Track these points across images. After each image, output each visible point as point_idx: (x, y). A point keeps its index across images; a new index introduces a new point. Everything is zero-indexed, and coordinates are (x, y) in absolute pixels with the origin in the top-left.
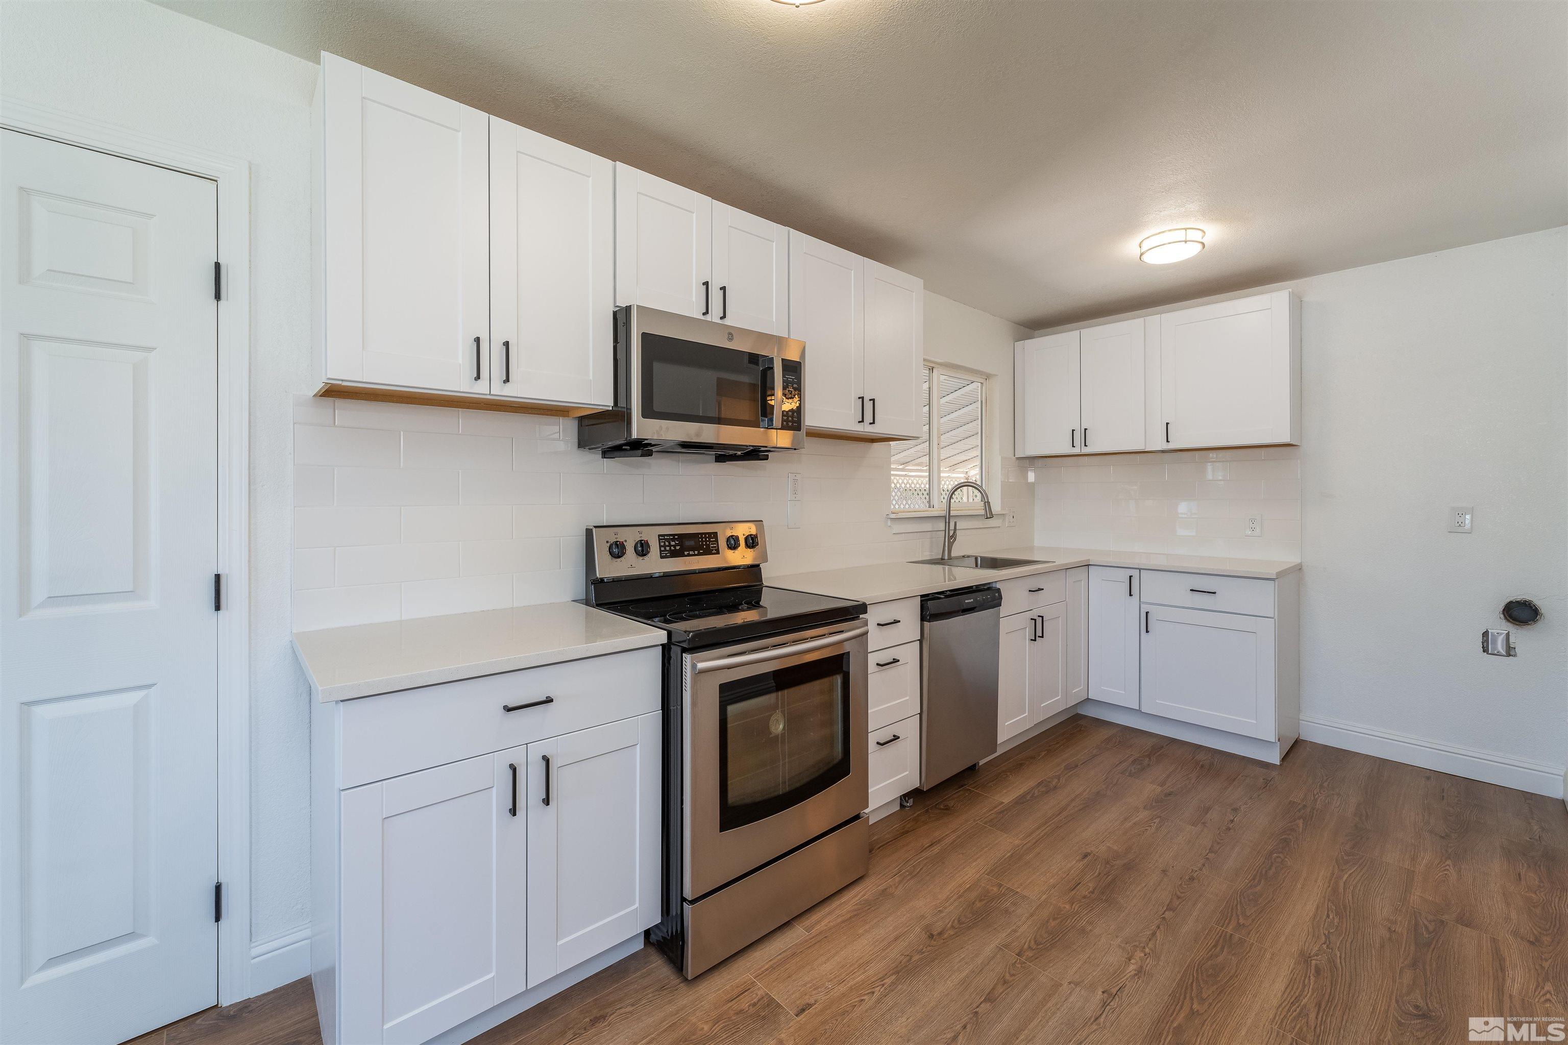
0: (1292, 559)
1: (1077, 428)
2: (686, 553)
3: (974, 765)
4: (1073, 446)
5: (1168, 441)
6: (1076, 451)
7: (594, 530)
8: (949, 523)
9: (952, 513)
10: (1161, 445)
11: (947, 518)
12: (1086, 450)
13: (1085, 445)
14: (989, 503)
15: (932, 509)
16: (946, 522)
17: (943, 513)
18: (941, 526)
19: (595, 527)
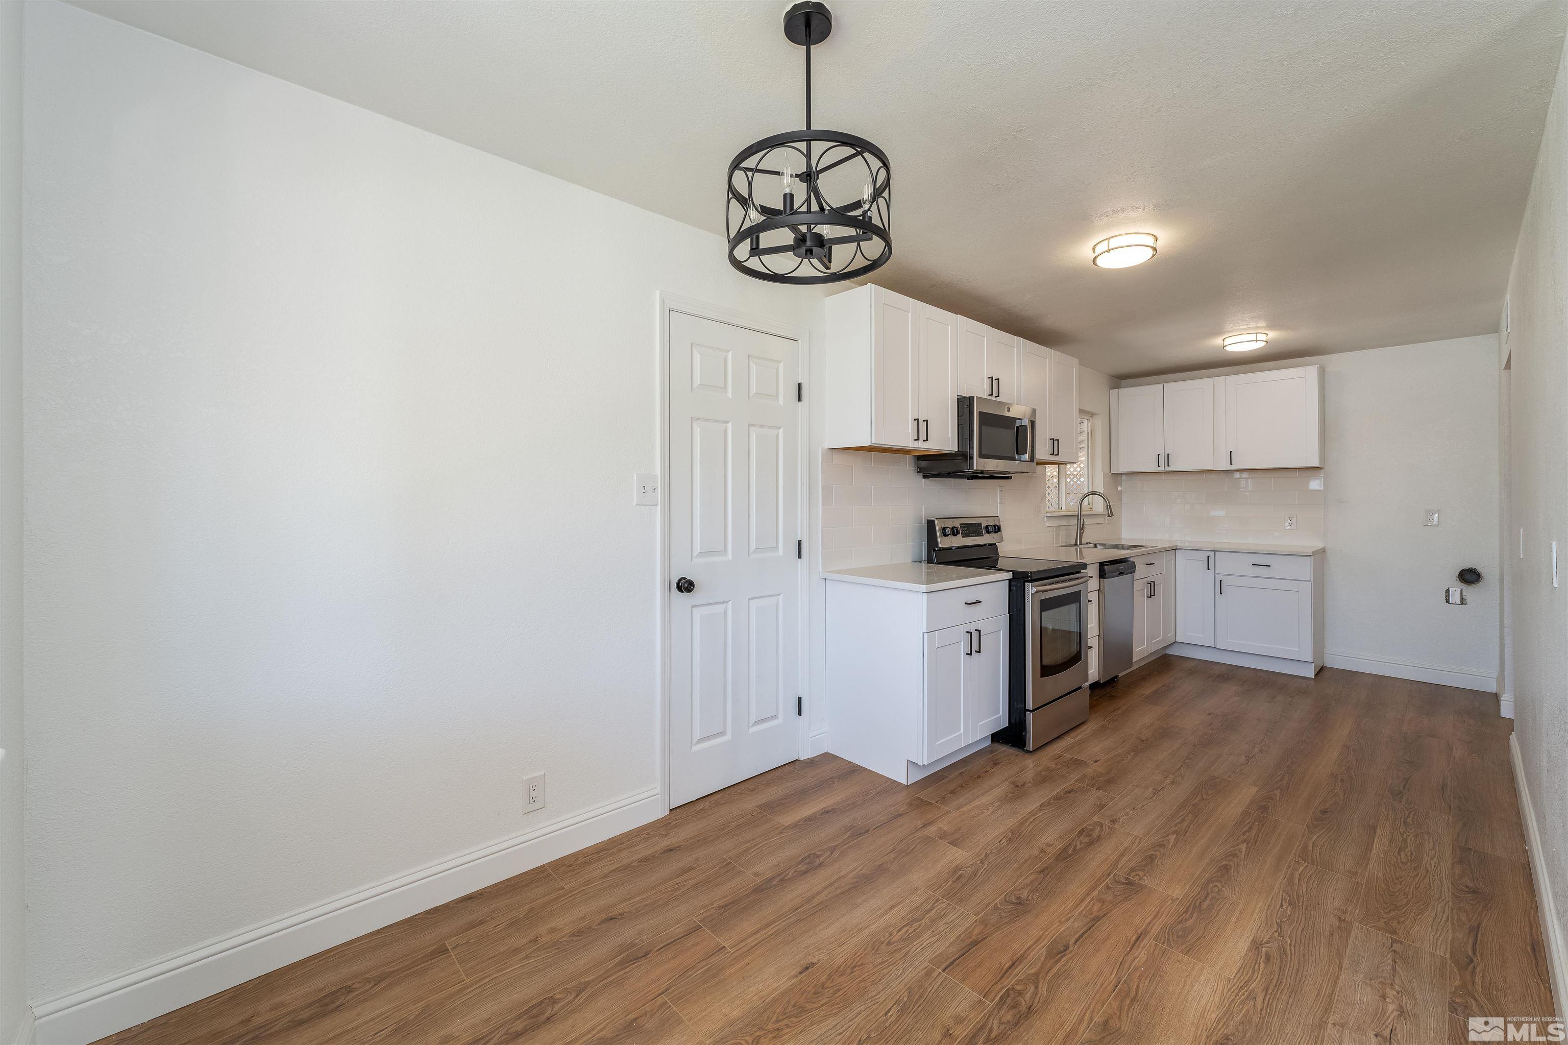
0: (1319, 545)
1: (1161, 453)
2: (971, 535)
3: (1116, 677)
4: (1159, 466)
5: (1231, 464)
6: (1161, 469)
7: (936, 520)
8: (1080, 519)
9: (1082, 513)
10: (1225, 466)
11: (1079, 517)
12: (1168, 469)
13: (1168, 466)
14: (1110, 506)
15: (1061, 510)
16: (1078, 519)
17: (1076, 513)
18: (1074, 522)
19: (937, 518)
